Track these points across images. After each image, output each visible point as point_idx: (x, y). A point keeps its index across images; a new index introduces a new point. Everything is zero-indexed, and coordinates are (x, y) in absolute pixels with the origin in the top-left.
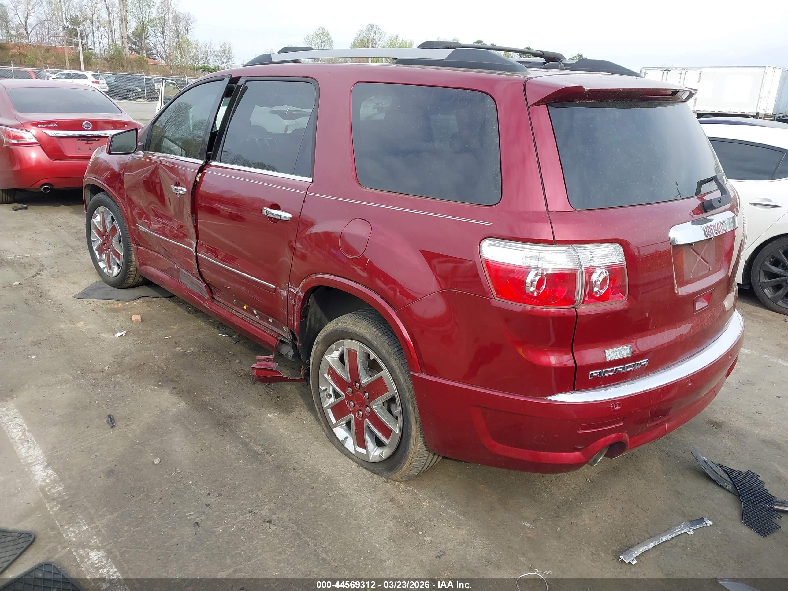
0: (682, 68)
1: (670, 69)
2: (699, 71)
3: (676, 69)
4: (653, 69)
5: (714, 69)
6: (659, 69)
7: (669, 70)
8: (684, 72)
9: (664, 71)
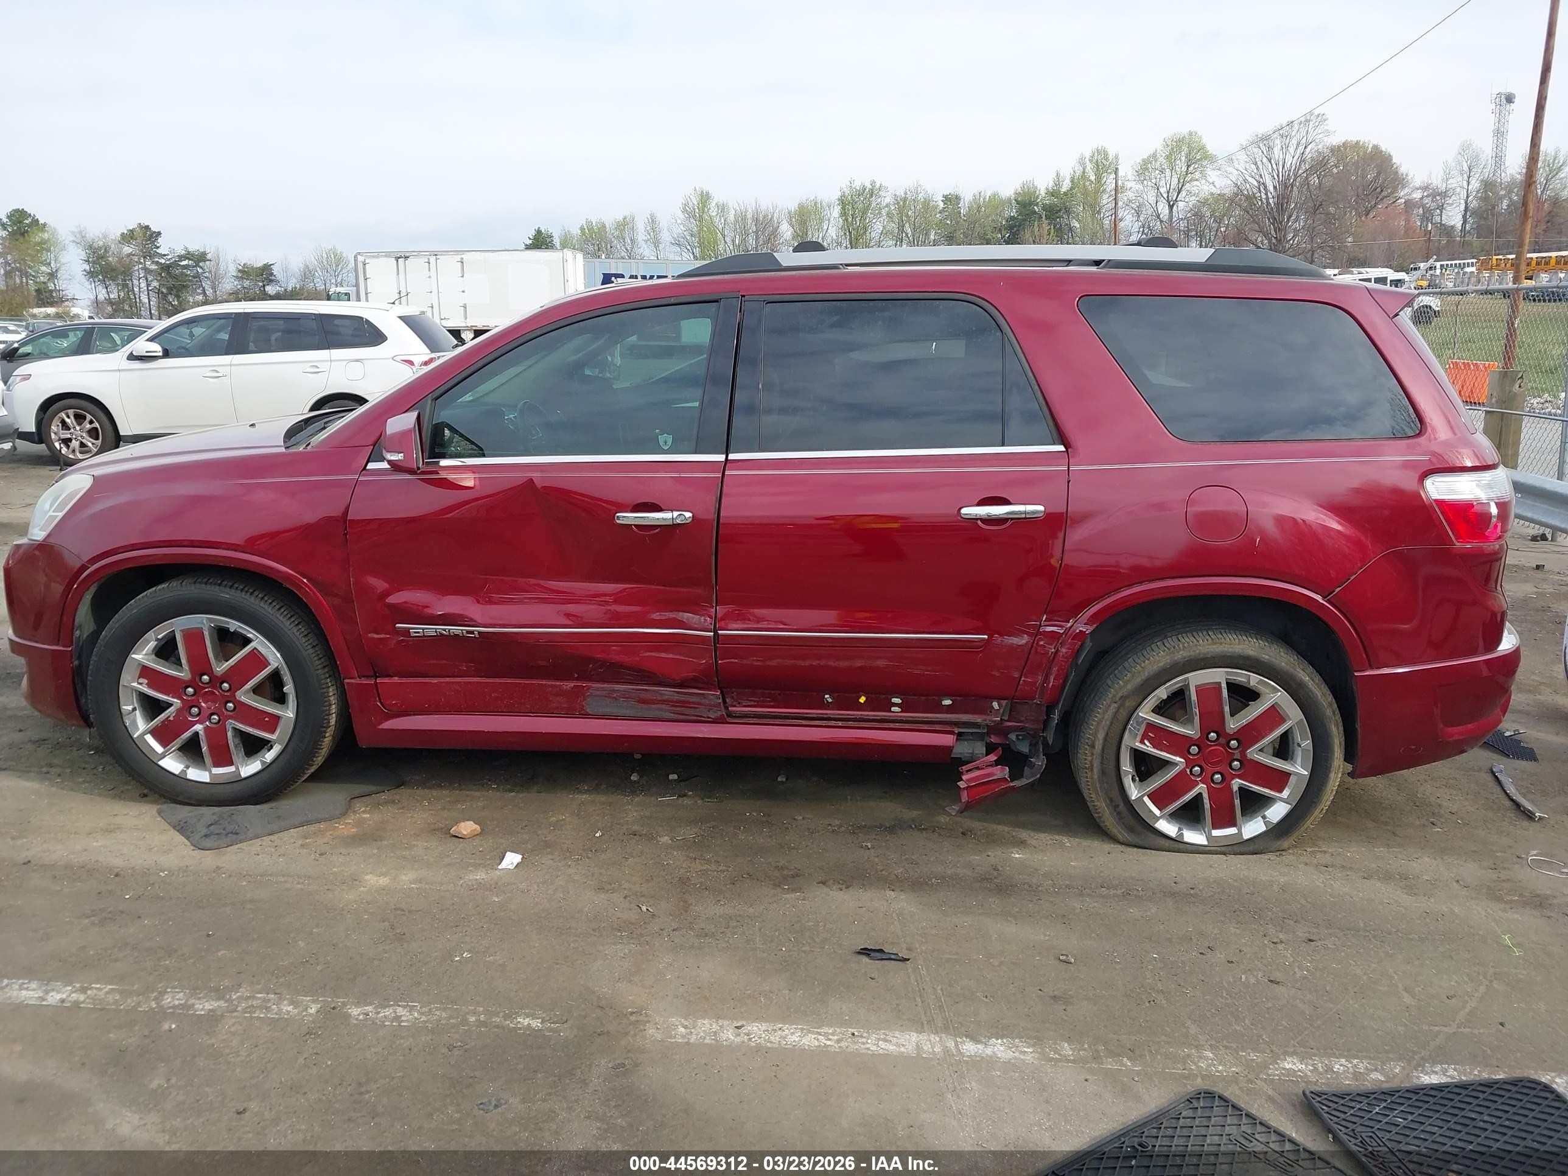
0: (427, 253)
1: (407, 255)
2: (458, 258)
3: (418, 254)
4: (377, 255)
5: (483, 254)
6: (388, 255)
7: (406, 258)
8: (433, 259)
9: (397, 259)
